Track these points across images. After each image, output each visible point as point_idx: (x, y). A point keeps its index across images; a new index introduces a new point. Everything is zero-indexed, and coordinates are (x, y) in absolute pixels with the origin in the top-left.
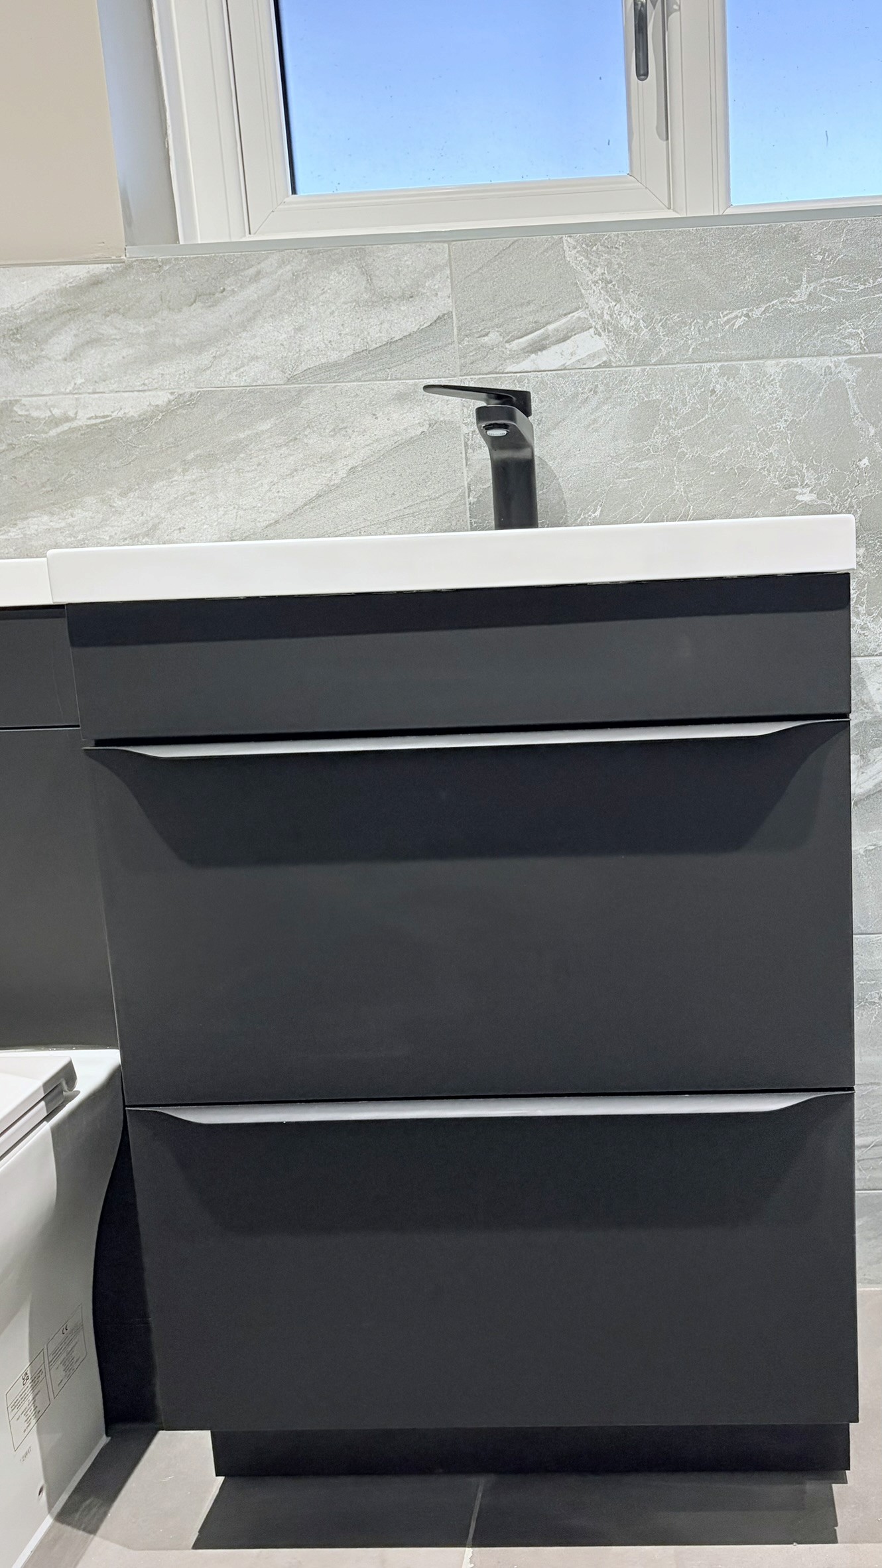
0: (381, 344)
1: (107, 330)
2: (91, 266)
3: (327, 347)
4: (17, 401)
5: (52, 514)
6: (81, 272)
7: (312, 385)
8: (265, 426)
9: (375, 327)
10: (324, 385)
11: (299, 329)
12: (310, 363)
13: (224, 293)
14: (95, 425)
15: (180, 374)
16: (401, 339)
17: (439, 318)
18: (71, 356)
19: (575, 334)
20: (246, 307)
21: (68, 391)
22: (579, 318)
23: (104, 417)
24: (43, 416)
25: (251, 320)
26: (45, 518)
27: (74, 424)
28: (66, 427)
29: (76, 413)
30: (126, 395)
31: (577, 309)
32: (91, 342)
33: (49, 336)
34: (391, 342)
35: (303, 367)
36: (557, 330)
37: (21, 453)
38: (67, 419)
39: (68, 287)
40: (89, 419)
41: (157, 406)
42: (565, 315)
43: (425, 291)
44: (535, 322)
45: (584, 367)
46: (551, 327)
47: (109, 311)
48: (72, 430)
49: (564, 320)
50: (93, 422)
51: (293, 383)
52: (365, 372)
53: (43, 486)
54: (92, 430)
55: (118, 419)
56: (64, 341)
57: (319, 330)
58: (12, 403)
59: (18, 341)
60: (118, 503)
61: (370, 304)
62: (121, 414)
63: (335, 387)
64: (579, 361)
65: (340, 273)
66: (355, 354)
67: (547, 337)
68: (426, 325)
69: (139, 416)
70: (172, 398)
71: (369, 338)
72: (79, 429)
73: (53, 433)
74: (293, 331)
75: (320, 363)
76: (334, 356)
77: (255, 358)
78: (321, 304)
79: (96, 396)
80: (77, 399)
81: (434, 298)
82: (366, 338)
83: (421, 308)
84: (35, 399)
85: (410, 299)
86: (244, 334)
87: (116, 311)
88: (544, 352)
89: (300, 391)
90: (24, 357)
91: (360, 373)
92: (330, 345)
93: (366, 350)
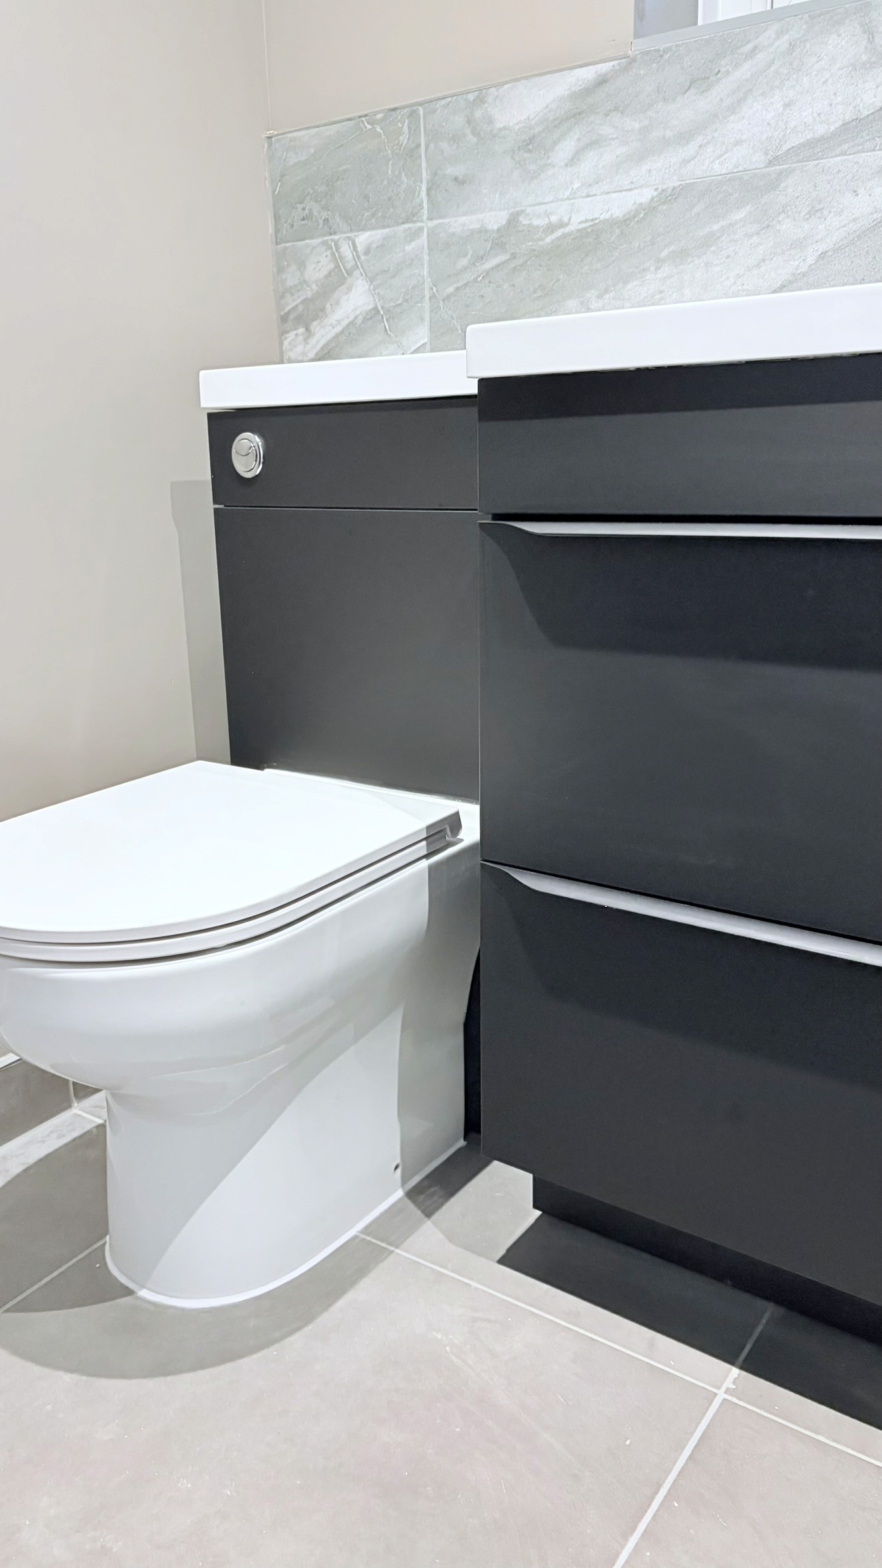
0: (873, 111)
1: (606, 130)
2: (600, 66)
3: (814, 119)
4: (522, 211)
6: (588, 74)
7: (794, 165)
8: (740, 215)
9: (869, 92)
10: (804, 163)
11: (787, 105)
12: (794, 141)
13: (719, 75)
14: (584, 229)
15: (666, 169)
18: (574, 160)
20: (738, 88)
21: (565, 196)
23: (592, 220)
24: (542, 224)
25: (741, 101)
27: (567, 230)
28: (559, 233)
29: (570, 218)
30: (614, 195)
32: (590, 145)
33: (555, 143)
35: (787, 146)
37: (521, 262)
38: (562, 225)
39: (577, 90)
40: (581, 223)
41: (641, 204)
47: (610, 111)
48: (564, 236)
50: (584, 225)
51: (774, 165)
52: (852, 144)
53: (535, 292)
54: (582, 234)
55: (604, 222)
56: (567, 147)
57: (809, 103)
58: (518, 214)
59: (530, 151)
61: (868, 65)
62: (607, 216)
63: (818, 164)
65: (839, 35)
66: (844, 125)
69: (624, 216)
70: (655, 194)
71: (861, 105)
72: (570, 234)
73: (548, 240)
74: (782, 108)
75: (806, 139)
76: (821, 130)
77: (738, 143)
78: (815, 73)
79: (589, 199)
80: (572, 204)
82: (859, 106)
84: (537, 207)
86: (732, 118)
87: (616, 109)
89: (780, 173)
90: (533, 167)
91: (846, 147)
92: (818, 118)
93: (857, 119)
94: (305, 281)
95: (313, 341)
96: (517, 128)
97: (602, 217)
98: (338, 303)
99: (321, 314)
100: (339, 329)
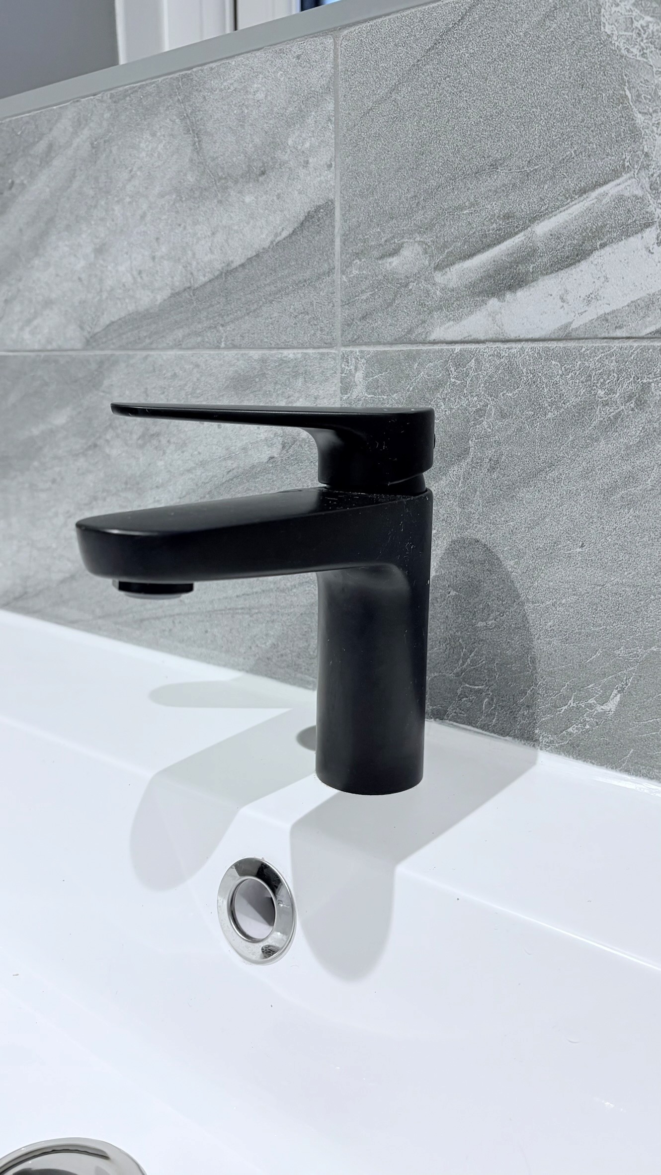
0: (211, 276)
3: (135, 282)
7: (117, 353)
8: (60, 419)
9: (203, 242)
10: (130, 353)
11: (100, 251)
12: (114, 313)
13: (14, 190)
16: (243, 265)
17: (309, 217)
19: (603, 246)
20: (38, 213)
22: (620, 199)
25: (44, 234)
31: (616, 174)
34: (228, 272)
35: (105, 320)
36: (555, 236)
42: (583, 191)
43: (286, 158)
44: (507, 217)
45: (619, 333)
46: (542, 229)
49: (578, 207)
51: (93, 348)
52: (187, 331)
57: (125, 250)
61: (197, 194)
63: (146, 357)
64: (604, 318)
65: (153, 135)
66: (173, 295)
67: (528, 254)
68: (285, 234)
71: (194, 263)
74: (93, 256)
75: (127, 312)
76: (146, 299)
77: (48, 303)
78: (128, 199)
81: (302, 172)
82: (190, 264)
83: (279, 196)
85: (261, 179)
86: (36, 262)
88: (520, 293)
89: (101, 363)
91: (179, 334)
92: (139, 280)
93: (189, 288)
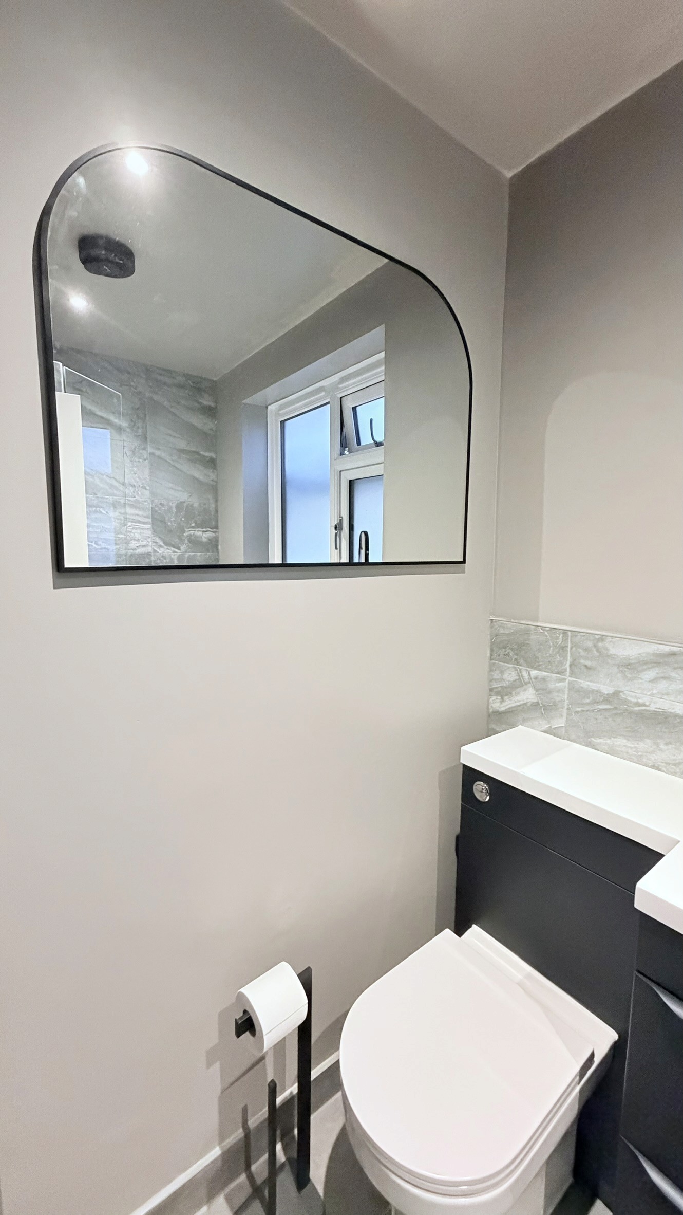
1: (673, 674)
2: (672, 647)
4: (622, 692)
5: (628, 740)
6: (666, 649)
14: (658, 711)
21: (648, 694)
23: (663, 710)
24: (633, 701)
26: (625, 741)
27: (648, 708)
28: (644, 708)
29: (650, 704)
30: (678, 704)
32: (664, 678)
33: (644, 670)
37: (620, 712)
38: (645, 705)
40: (656, 708)
50: (657, 710)
53: (627, 728)
54: (656, 714)
55: (671, 713)
56: (651, 674)
58: (620, 692)
59: (628, 668)
60: (662, 747)
62: (673, 711)
72: (649, 711)
73: (637, 709)
79: (662, 700)
80: (652, 699)
84: (631, 693)
90: (629, 676)
94: (503, 679)
95: (504, 704)
96: (621, 657)
97: (669, 710)
98: (519, 693)
99: (510, 695)
100: (518, 704)
